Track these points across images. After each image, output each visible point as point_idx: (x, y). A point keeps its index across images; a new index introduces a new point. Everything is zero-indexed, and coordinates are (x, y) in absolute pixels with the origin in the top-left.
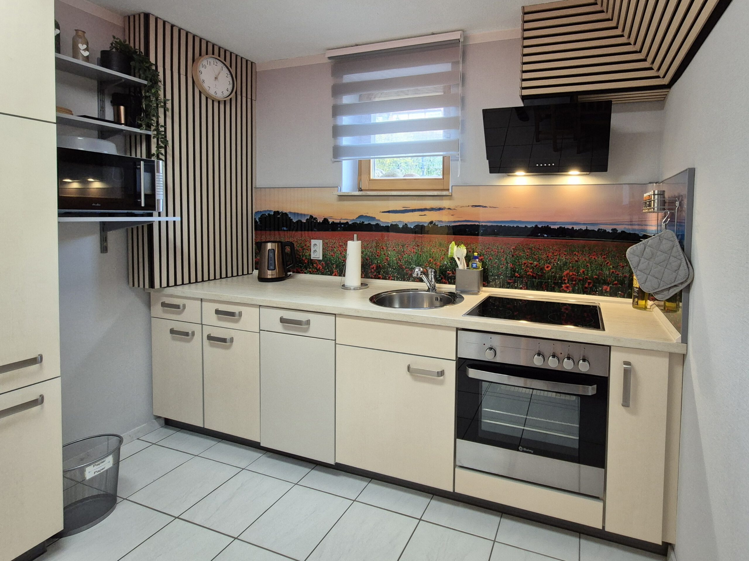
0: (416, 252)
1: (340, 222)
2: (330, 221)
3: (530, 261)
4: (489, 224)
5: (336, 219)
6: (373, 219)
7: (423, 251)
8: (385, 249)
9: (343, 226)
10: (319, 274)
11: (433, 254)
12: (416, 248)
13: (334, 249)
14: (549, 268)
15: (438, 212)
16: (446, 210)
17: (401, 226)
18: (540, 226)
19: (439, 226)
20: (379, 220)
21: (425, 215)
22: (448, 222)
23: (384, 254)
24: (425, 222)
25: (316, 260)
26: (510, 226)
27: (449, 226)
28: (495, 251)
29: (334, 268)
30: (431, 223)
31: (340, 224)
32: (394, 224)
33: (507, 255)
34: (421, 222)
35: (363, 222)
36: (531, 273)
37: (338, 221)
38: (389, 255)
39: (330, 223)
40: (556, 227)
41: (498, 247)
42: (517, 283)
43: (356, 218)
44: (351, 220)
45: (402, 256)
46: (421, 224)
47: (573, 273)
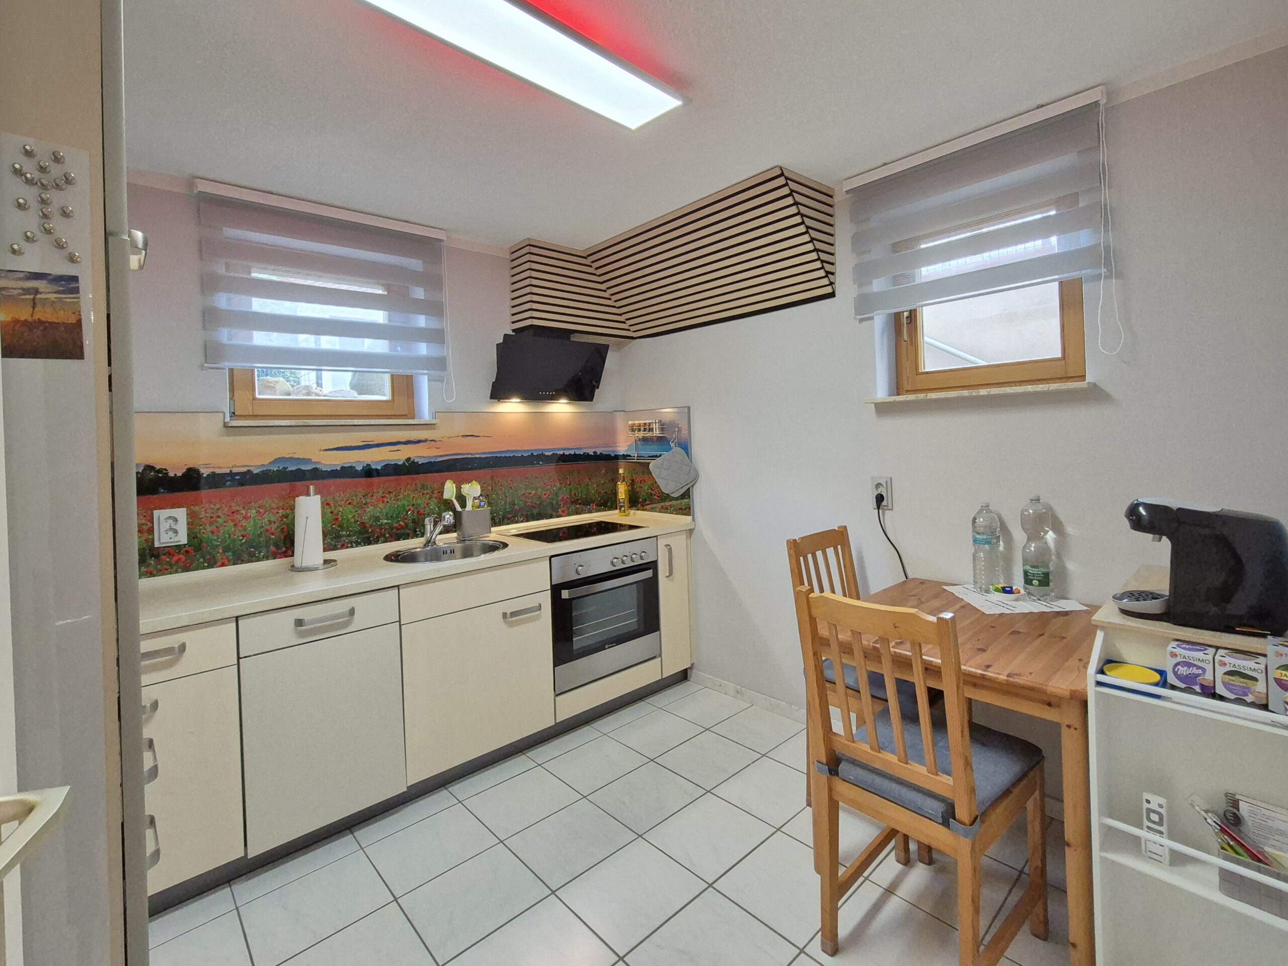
1: (231, 471)
2: (205, 472)
4: (484, 456)
5: (220, 468)
6: (308, 461)
7: (398, 499)
8: (332, 505)
9: (238, 477)
10: (176, 572)
11: (413, 501)
13: (218, 519)
14: (547, 496)
16: (427, 442)
17: (359, 468)
18: (535, 454)
19: (420, 463)
20: (319, 463)
21: (398, 450)
22: (433, 457)
23: (331, 512)
24: (399, 460)
25: (169, 547)
26: (506, 457)
29: (218, 553)
30: (408, 459)
31: (231, 474)
32: (346, 465)
34: (392, 460)
35: (285, 468)
36: (530, 504)
37: (228, 471)
40: (550, 454)
43: (270, 463)
44: (258, 467)
46: (393, 463)
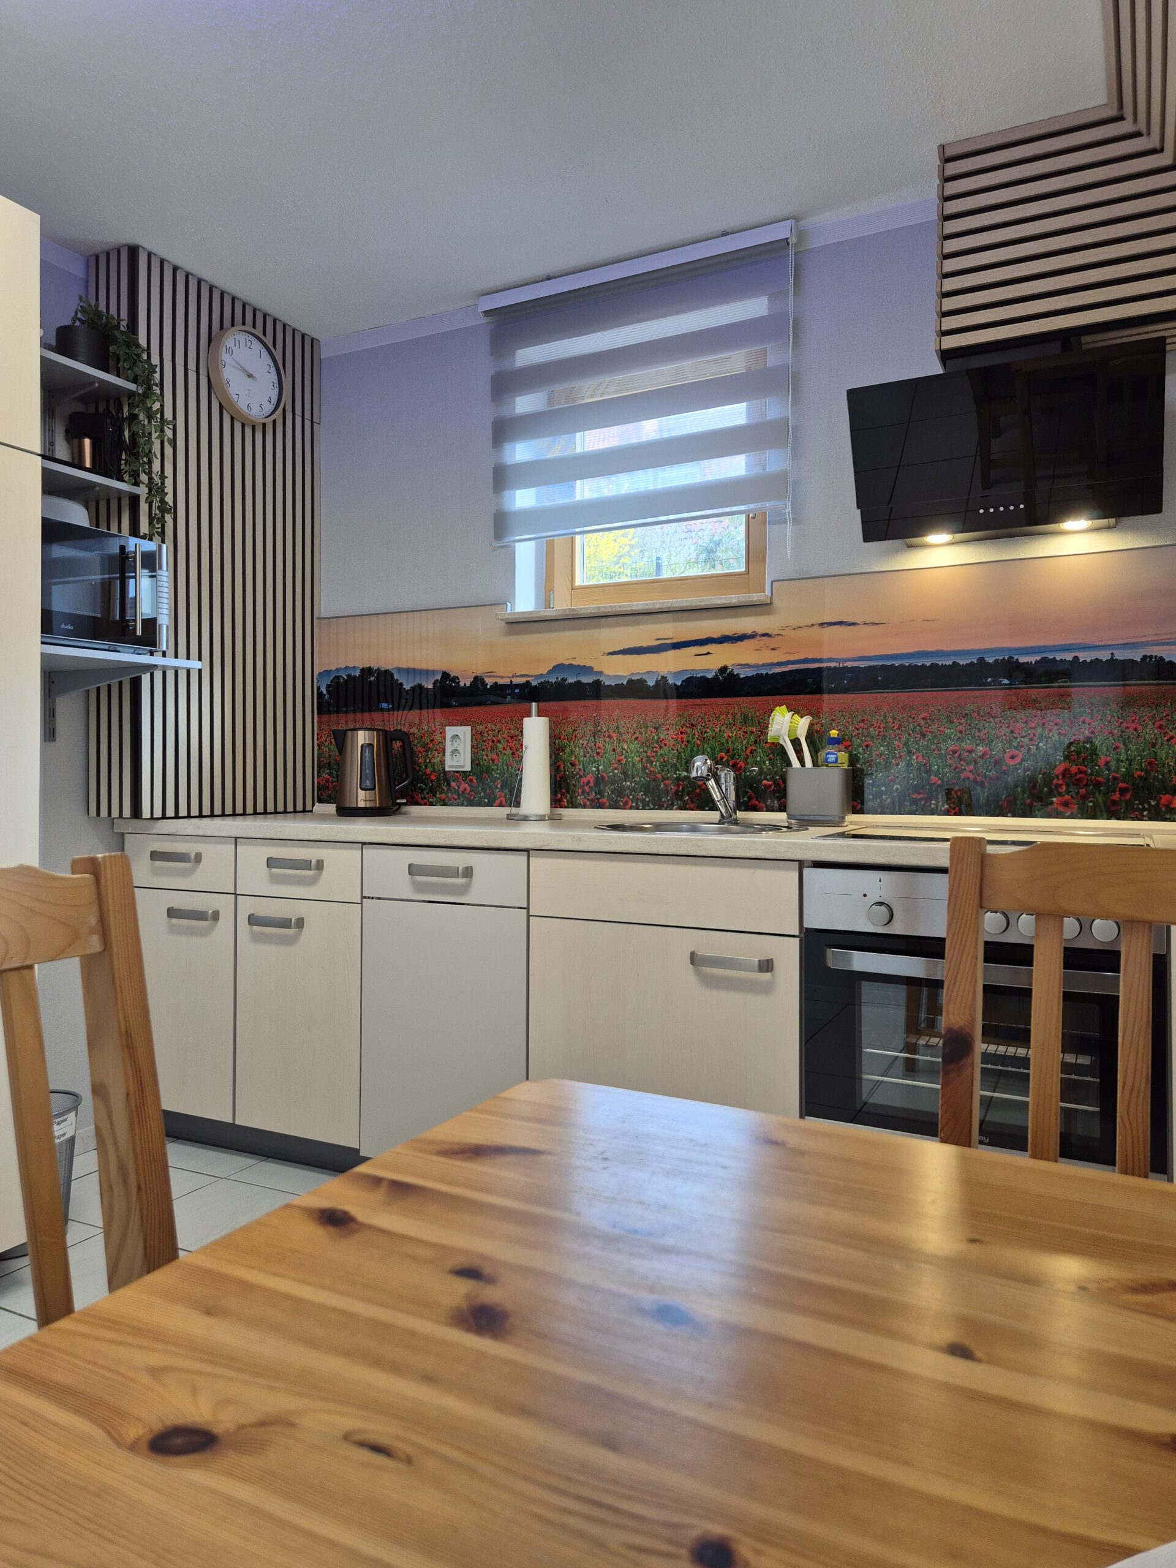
0: (688, 741)
1: (511, 682)
2: (489, 682)
3: (967, 745)
4: (862, 664)
5: (502, 677)
6: (588, 670)
7: (704, 738)
8: (615, 738)
9: (517, 691)
10: (462, 805)
11: (728, 743)
12: (689, 730)
13: (498, 745)
14: (1018, 760)
15: (739, 644)
16: (758, 638)
17: (651, 683)
18: (991, 660)
19: (742, 676)
20: (601, 673)
21: (708, 653)
22: (763, 665)
23: (614, 750)
24: (707, 671)
25: (457, 772)
26: (916, 666)
27: (767, 674)
28: (879, 727)
29: (497, 787)
30: (723, 670)
31: (512, 686)
32: (635, 678)
33: (909, 735)
34: (699, 671)
35: (564, 680)
36: (970, 775)
37: (507, 681)
38: (624, 752)
39: (488, 687)
40: (1032, 659)
41: (885, 717)
42: (937, 799)
43: (549, 672)
44: (537, 677)
45: (656, 752)
46: (699, 676)
47: (1079, 769)
